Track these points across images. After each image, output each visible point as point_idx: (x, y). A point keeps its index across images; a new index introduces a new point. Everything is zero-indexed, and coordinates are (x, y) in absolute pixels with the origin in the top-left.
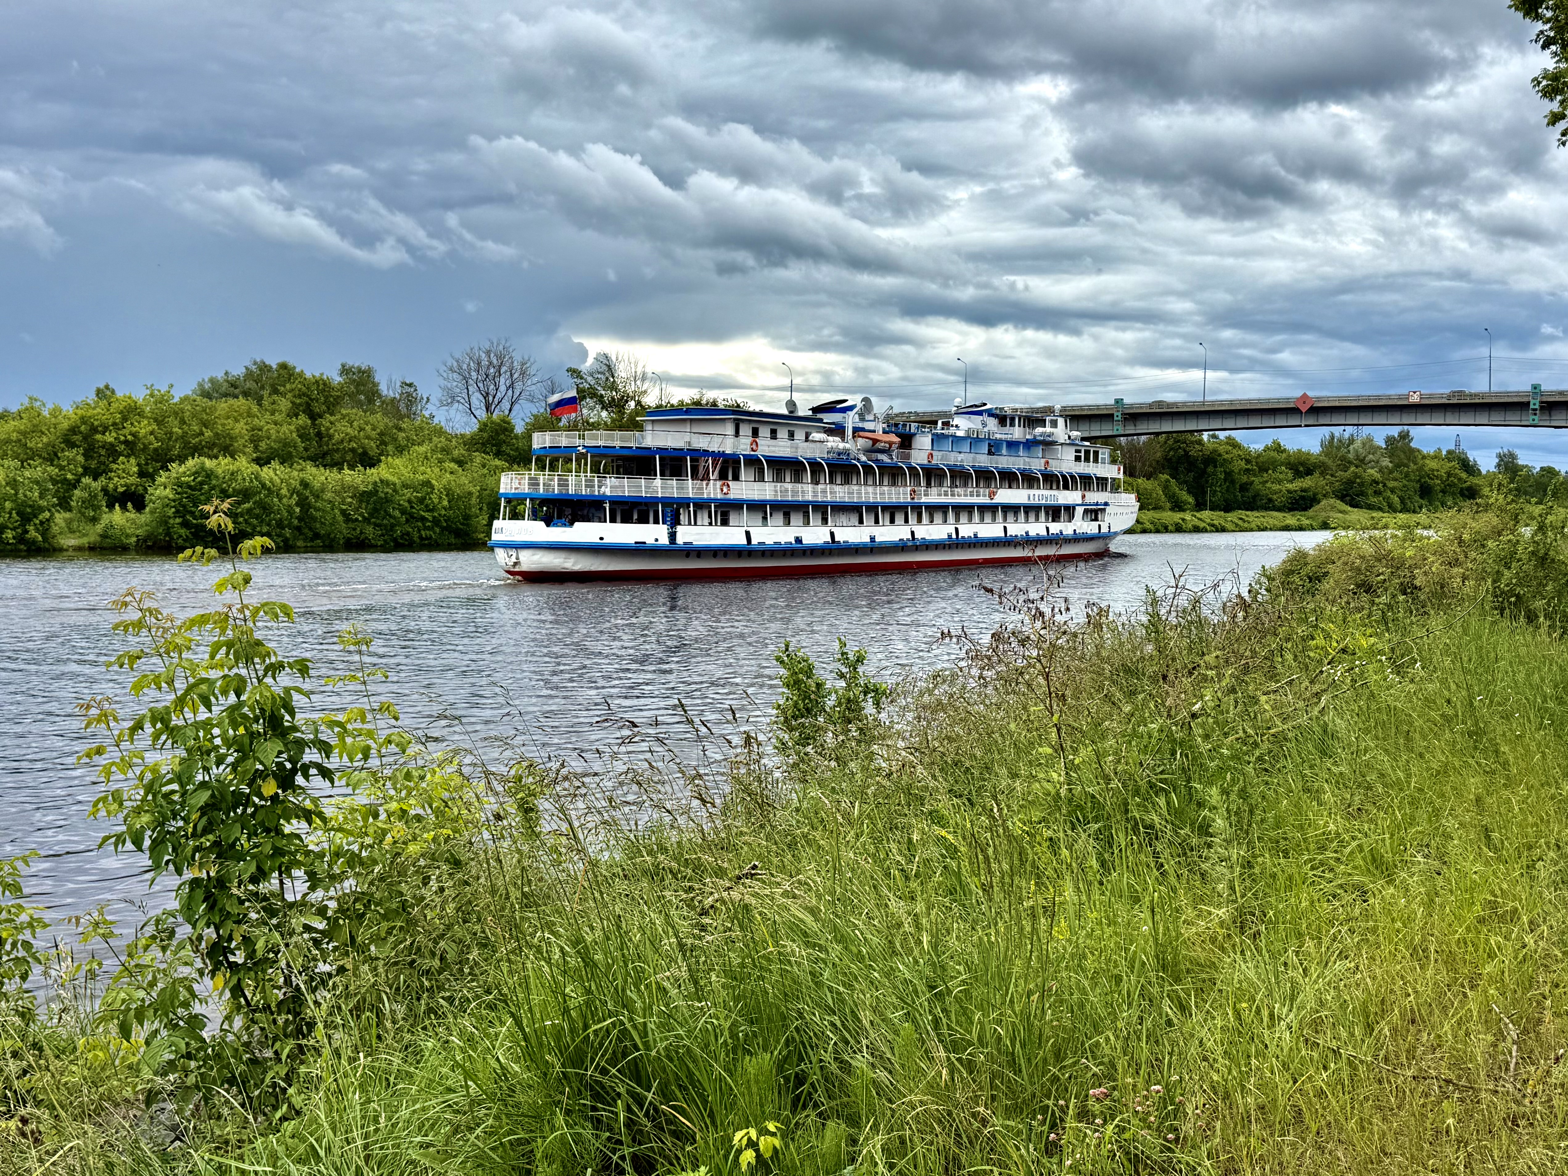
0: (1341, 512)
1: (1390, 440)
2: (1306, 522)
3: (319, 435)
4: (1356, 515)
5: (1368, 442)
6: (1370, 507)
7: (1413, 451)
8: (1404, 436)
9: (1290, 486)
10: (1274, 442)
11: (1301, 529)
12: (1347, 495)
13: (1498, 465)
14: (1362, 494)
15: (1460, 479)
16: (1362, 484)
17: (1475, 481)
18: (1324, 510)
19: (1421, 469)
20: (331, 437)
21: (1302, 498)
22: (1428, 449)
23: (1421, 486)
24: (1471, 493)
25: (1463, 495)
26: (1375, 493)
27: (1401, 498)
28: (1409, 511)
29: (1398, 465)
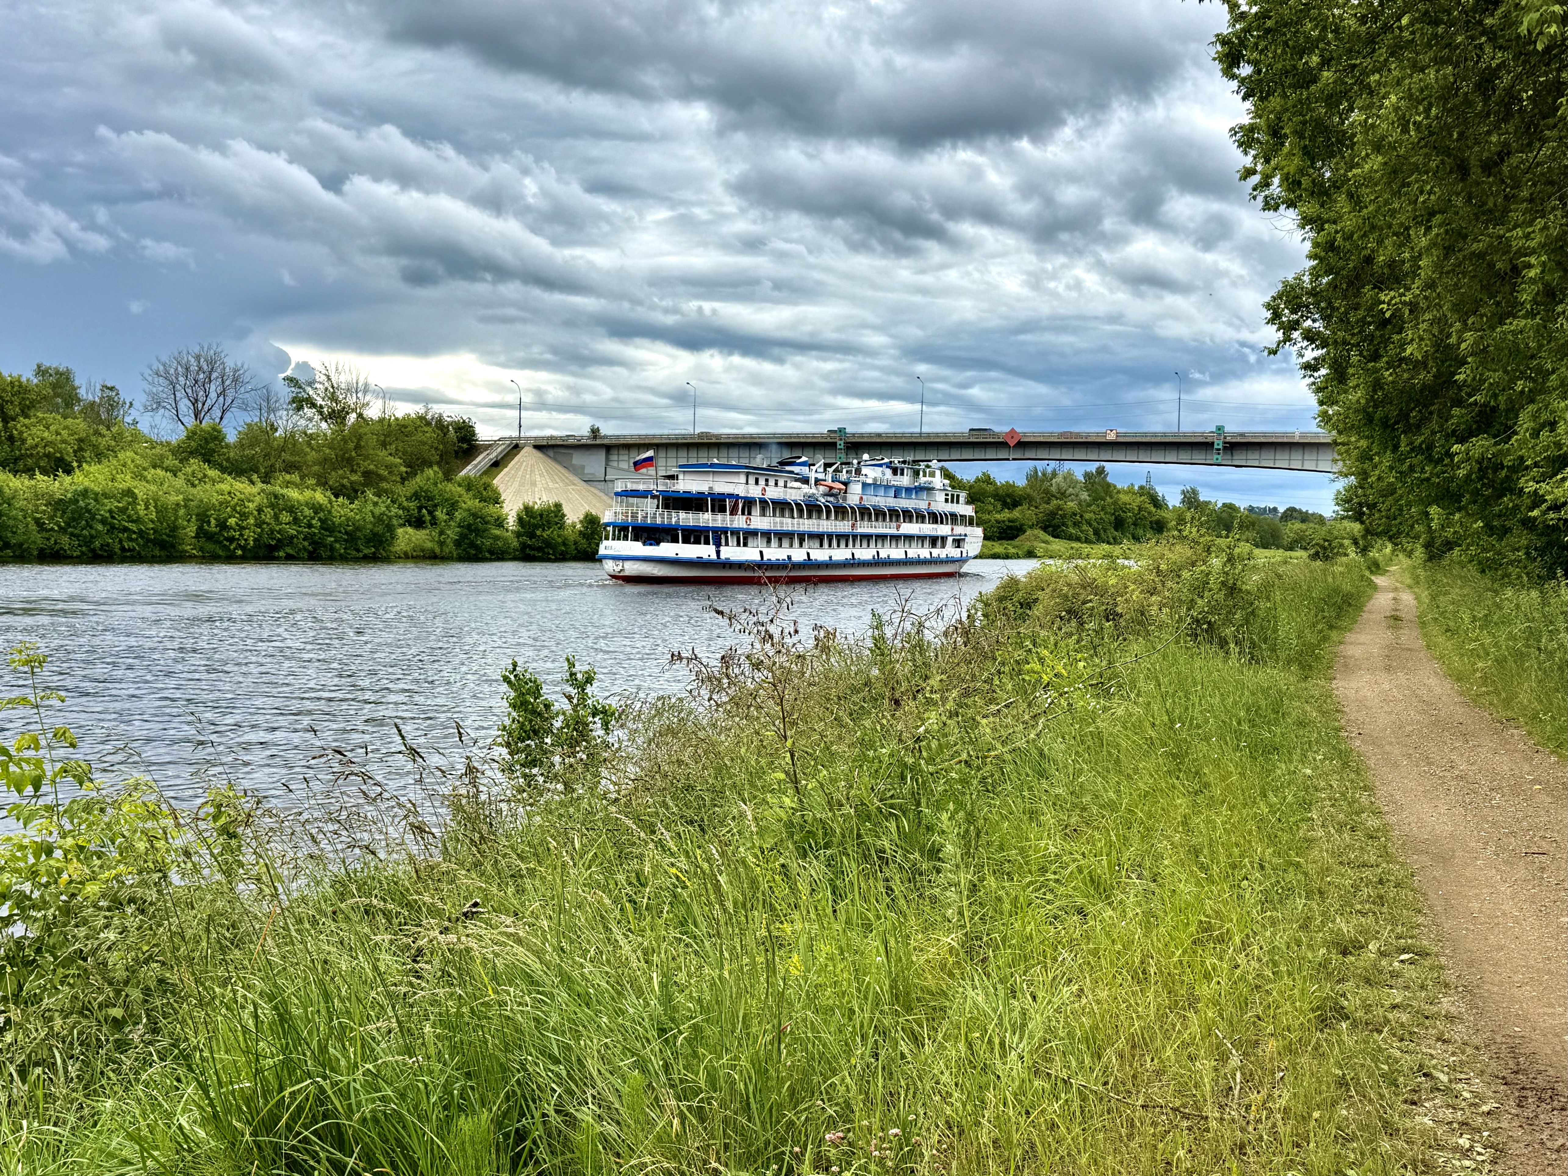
0: (1044, 542)
1: (1087, 475)
2: (1012, 551)
3: (11, 439)
4: (1058, 545)
5: (1069, 476)
6: (1070, 538)
7: (1109, 485)
8: (1101, 471)
9: (998, 516)
10: (984, 474)
11: (1007, 557)
12: (1049, 526)
13: (1183, 502)
14: (1064, 524)
15: (1149, 513)
16: (1063, 516)
17: (1164, 514)
18: (1028, 540)
19: (1115, 503)
20: (24, 441)
21: (1008, 527)
22: (1121, 485)
23: (1116, 519)
24: (1159, 527)
25: (1152, 528)
26: (1074, 525)
27: (1097, 530)
28: (1104, 542)
29: (1095, 499)
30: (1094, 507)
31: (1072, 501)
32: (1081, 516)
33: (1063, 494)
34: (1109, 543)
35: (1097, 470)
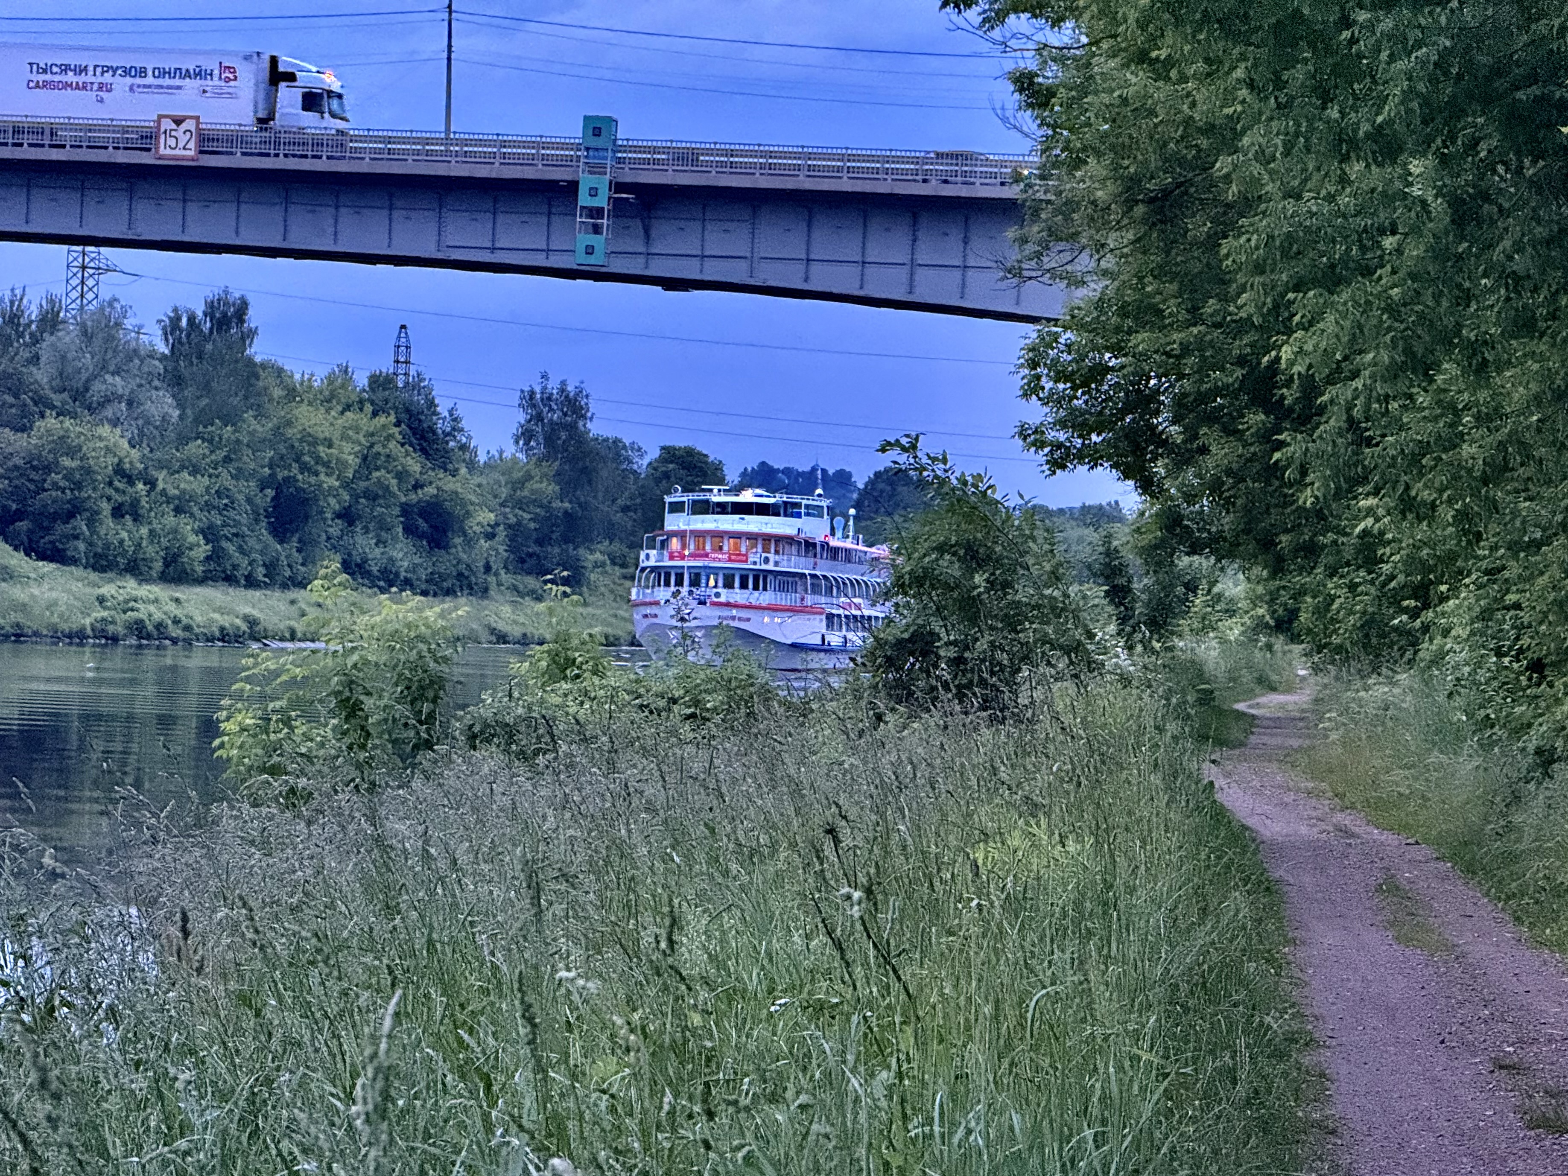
6: (103, 560)
13: (526, 435)
15: (401, 476)
23: (276, 494)
25: (409, 530)
26: (118, 512)
27: (209, 533)
28: (230, 579)
29: (203, 418)
30: (196, 449)
31: (115, 422)
32: (151, 483)
33: (79, 395)
34: (251, 583)
35: (211, 308)
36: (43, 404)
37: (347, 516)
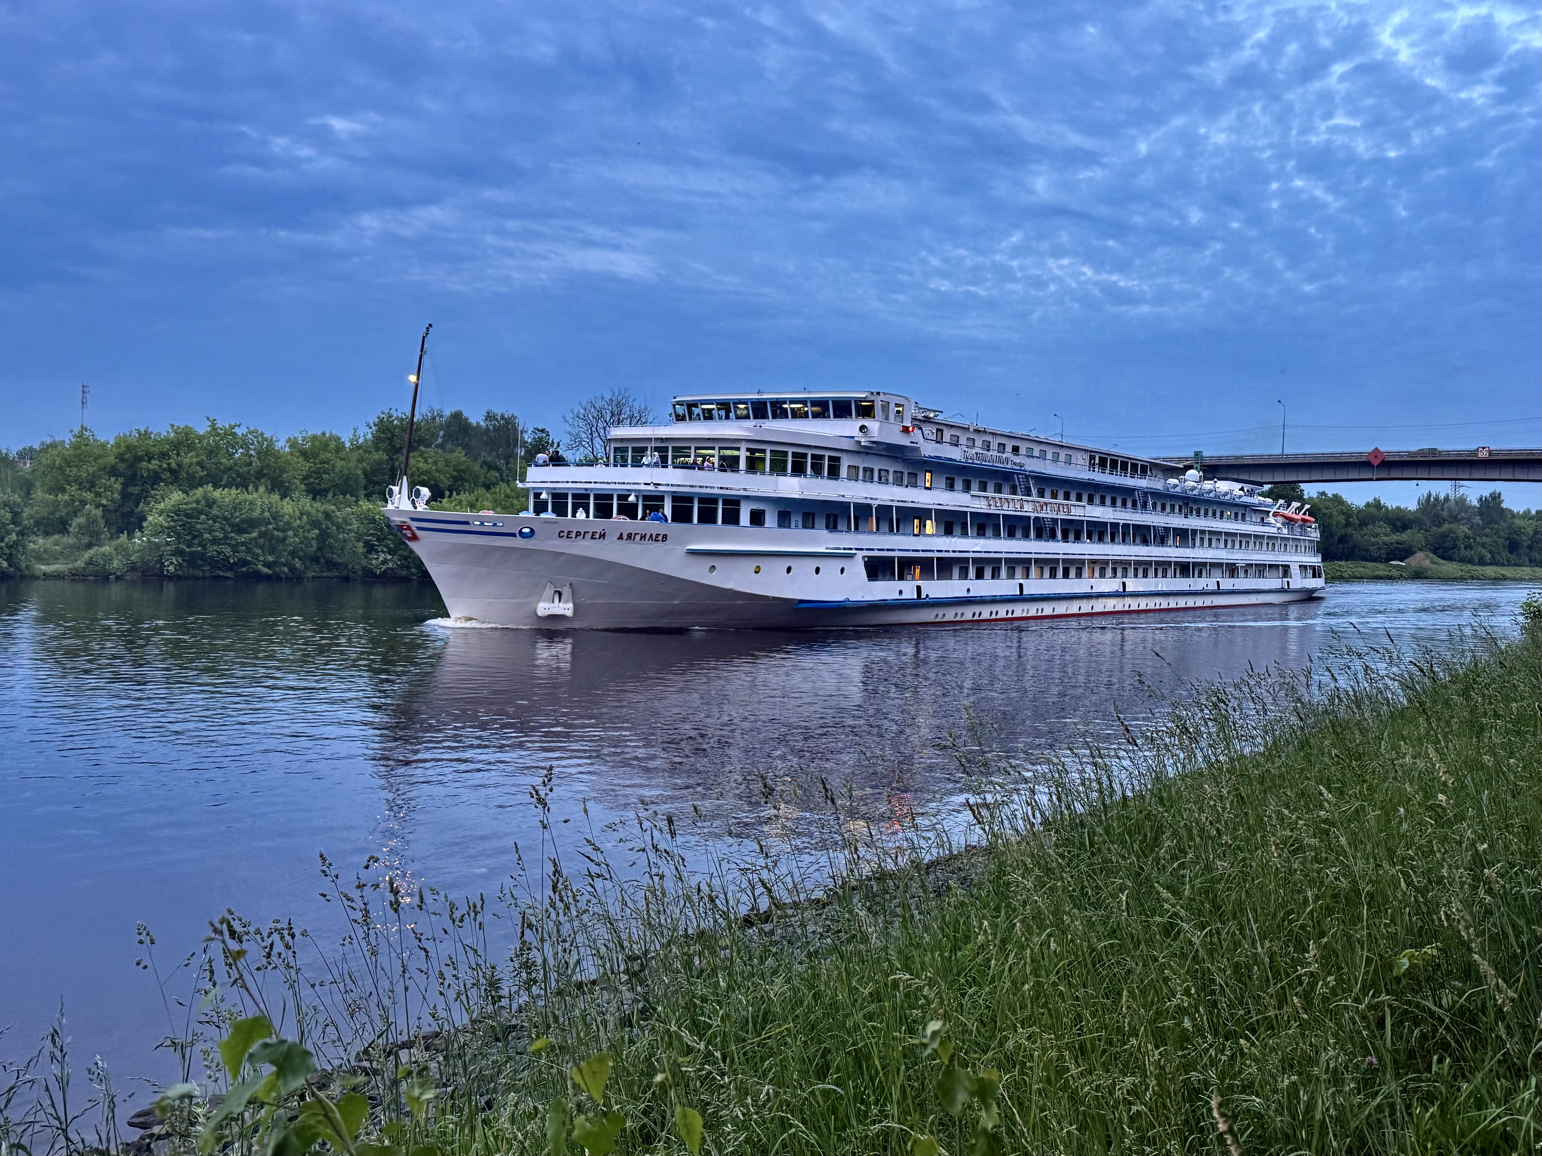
0: (1434, 564)
1: (1482, 497)
2: (1395, 573)
4: (1447, 567)
5: (1463, 499)
6: (1463, 560)
7: (1503, 510)
8: (1495, 496)
9: (1386, 539)
12: (1439, 549)
14: (1455, 546)
16: (1455, 539)
18: (1417, 560)
19: (1510, 527)
21: (1397, 549)
22: (1517, 510)
23: (1510, 542)
26: (1466, 547)
27: (1491, 552)
28: (1497, 564)
29: (1489, 523)
30: (1487, 531)
31: (1465, 525)
32: (1475, 540)
33: (1455, 518)
34: (1503, 565)
35: (1491, 495)
36: (1444, 520)
37: (1530, 547)
